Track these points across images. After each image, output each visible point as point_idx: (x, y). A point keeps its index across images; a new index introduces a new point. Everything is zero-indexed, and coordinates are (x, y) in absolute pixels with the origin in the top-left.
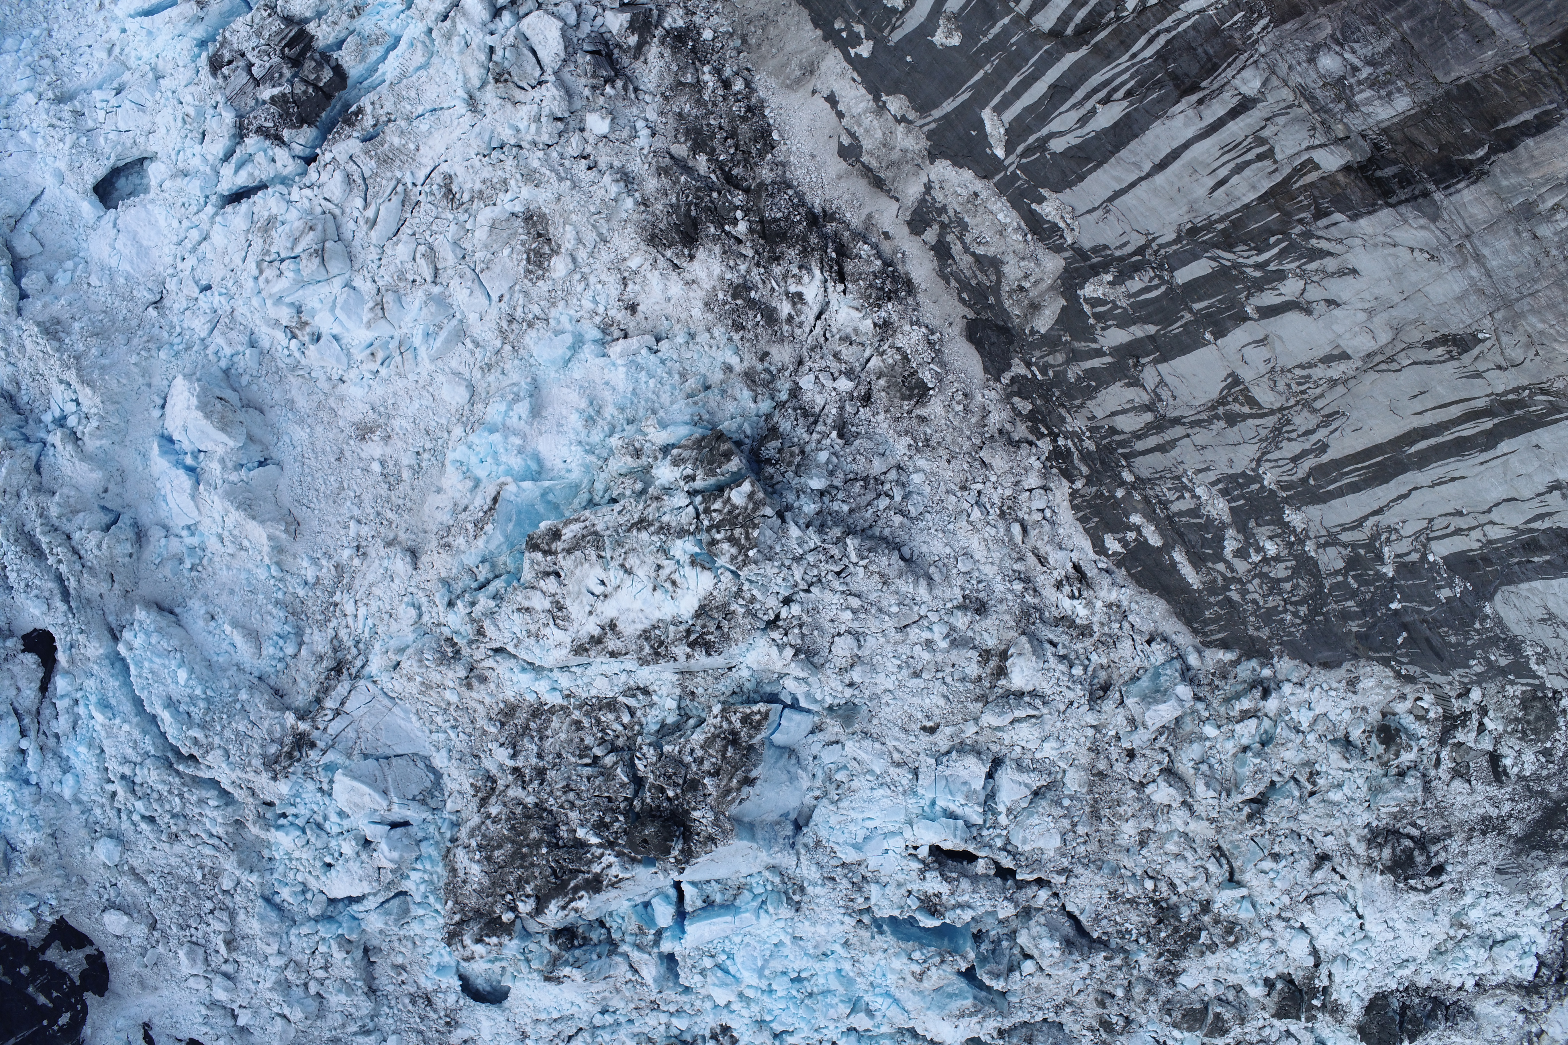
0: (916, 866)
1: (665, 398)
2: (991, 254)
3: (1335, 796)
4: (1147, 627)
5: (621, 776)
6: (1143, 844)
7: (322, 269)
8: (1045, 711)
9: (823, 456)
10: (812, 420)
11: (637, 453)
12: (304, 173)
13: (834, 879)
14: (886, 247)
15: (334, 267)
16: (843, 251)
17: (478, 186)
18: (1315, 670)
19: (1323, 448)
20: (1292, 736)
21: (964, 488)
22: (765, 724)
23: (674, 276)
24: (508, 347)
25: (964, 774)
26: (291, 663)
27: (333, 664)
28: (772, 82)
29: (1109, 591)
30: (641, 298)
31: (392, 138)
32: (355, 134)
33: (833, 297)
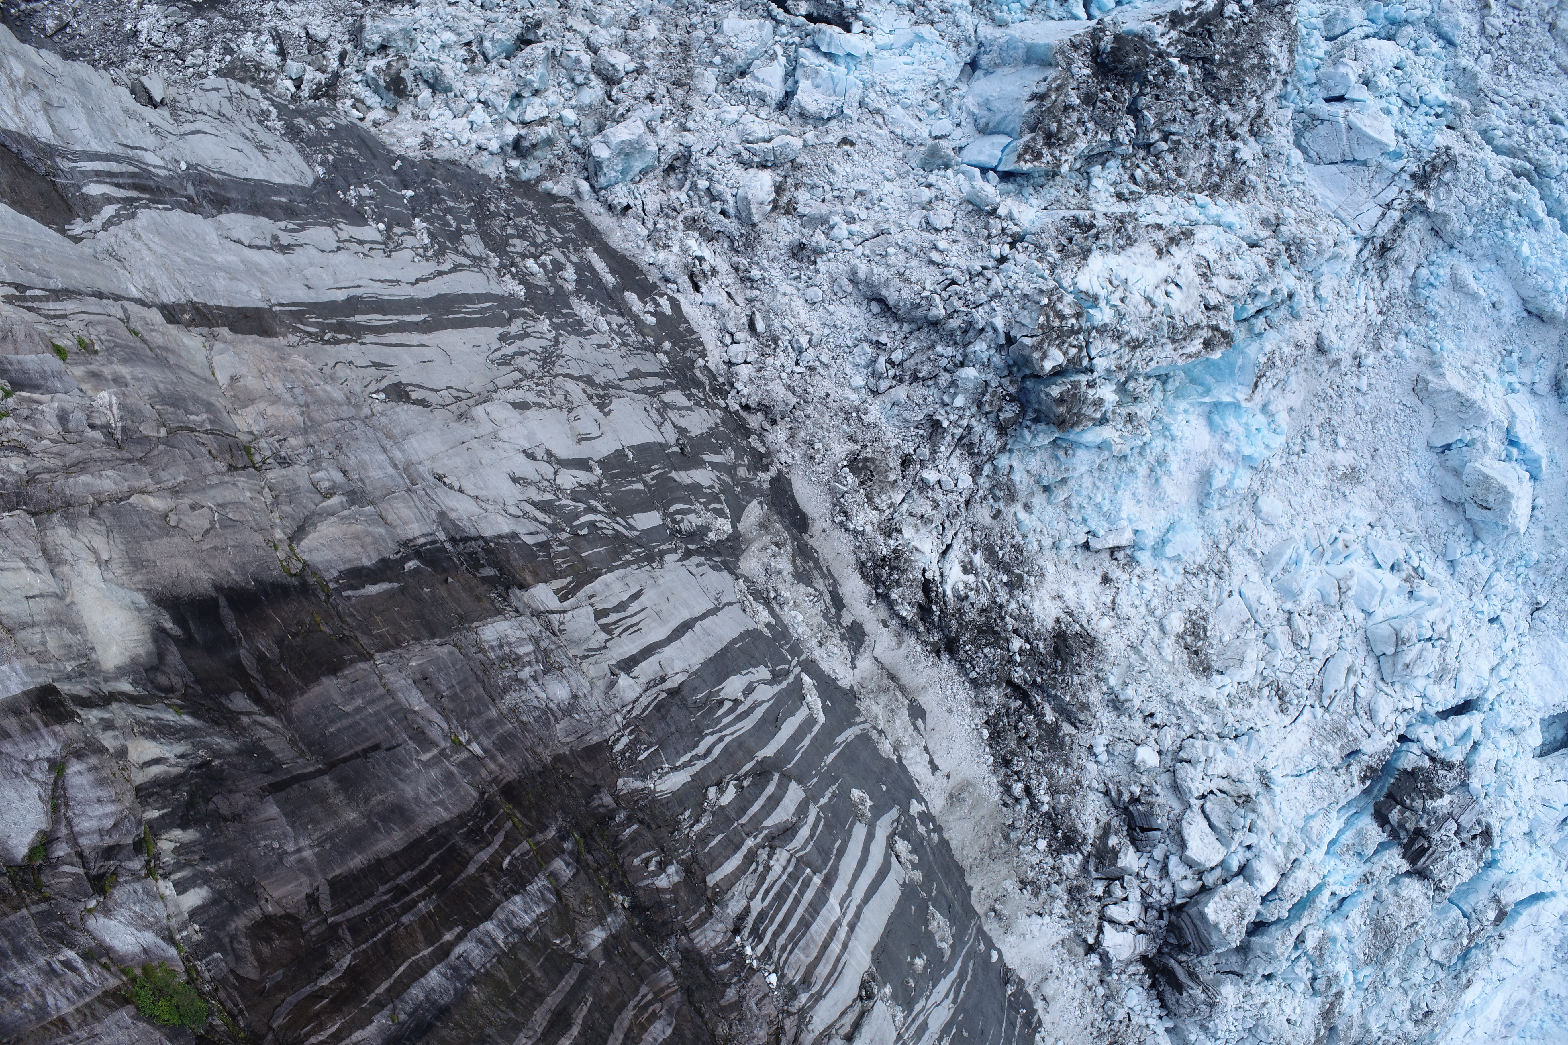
0: (863, 14)
1: (1087, 481)
2: (802, 586)
3: (449, 37)
4: (629, 222)
5: (1150, 117)
6: (635, 18)
7: (1397, 627)
8: (739, 147)
9: (959, 401)
10: (965, 441)
11: (1130, 418)
12: (1409, 726)
13: (942, 11)
14: (883, 613)
15: (1385, 630)
16: (924, 611)
17: (1255, 701)
18: (464, 161)
19: (503, 338)
20: (492, 97)
21: (812, 369)
22: (1020, 149)
23: (1072, 605)
24: (1223, 547)
25: (818, 95)
26: (1423, 260)
27: (1389, 254)
28: (984, 790)
29: (667, 260)
30: (1098, 589)
31: (1335, 752)
32: (1366, 758)
33: (934, 567)
